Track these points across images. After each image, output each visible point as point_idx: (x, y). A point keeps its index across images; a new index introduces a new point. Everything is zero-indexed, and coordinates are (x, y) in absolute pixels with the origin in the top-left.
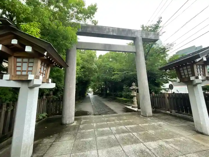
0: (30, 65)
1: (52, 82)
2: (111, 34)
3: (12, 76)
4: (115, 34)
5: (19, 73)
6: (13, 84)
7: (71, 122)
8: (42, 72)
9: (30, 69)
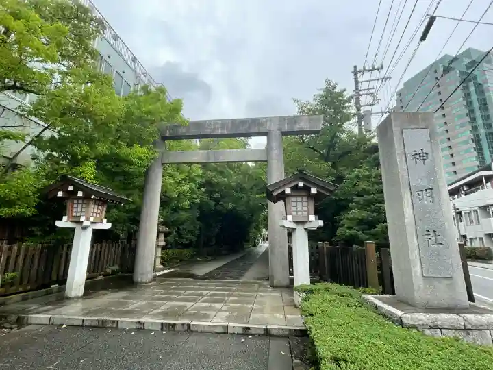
0: (84, 206)
1: (108, 222)
2: (219, 132)
3: (69, 217)
4: (226, 132)
5: (75, 214)
6: (70, 225)
7: (144, 281)
8: (95, 211)
9: (83, 210)
